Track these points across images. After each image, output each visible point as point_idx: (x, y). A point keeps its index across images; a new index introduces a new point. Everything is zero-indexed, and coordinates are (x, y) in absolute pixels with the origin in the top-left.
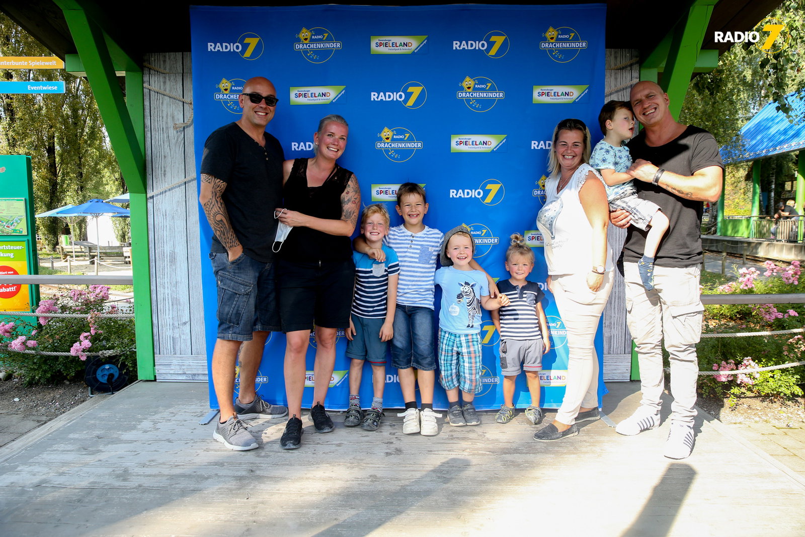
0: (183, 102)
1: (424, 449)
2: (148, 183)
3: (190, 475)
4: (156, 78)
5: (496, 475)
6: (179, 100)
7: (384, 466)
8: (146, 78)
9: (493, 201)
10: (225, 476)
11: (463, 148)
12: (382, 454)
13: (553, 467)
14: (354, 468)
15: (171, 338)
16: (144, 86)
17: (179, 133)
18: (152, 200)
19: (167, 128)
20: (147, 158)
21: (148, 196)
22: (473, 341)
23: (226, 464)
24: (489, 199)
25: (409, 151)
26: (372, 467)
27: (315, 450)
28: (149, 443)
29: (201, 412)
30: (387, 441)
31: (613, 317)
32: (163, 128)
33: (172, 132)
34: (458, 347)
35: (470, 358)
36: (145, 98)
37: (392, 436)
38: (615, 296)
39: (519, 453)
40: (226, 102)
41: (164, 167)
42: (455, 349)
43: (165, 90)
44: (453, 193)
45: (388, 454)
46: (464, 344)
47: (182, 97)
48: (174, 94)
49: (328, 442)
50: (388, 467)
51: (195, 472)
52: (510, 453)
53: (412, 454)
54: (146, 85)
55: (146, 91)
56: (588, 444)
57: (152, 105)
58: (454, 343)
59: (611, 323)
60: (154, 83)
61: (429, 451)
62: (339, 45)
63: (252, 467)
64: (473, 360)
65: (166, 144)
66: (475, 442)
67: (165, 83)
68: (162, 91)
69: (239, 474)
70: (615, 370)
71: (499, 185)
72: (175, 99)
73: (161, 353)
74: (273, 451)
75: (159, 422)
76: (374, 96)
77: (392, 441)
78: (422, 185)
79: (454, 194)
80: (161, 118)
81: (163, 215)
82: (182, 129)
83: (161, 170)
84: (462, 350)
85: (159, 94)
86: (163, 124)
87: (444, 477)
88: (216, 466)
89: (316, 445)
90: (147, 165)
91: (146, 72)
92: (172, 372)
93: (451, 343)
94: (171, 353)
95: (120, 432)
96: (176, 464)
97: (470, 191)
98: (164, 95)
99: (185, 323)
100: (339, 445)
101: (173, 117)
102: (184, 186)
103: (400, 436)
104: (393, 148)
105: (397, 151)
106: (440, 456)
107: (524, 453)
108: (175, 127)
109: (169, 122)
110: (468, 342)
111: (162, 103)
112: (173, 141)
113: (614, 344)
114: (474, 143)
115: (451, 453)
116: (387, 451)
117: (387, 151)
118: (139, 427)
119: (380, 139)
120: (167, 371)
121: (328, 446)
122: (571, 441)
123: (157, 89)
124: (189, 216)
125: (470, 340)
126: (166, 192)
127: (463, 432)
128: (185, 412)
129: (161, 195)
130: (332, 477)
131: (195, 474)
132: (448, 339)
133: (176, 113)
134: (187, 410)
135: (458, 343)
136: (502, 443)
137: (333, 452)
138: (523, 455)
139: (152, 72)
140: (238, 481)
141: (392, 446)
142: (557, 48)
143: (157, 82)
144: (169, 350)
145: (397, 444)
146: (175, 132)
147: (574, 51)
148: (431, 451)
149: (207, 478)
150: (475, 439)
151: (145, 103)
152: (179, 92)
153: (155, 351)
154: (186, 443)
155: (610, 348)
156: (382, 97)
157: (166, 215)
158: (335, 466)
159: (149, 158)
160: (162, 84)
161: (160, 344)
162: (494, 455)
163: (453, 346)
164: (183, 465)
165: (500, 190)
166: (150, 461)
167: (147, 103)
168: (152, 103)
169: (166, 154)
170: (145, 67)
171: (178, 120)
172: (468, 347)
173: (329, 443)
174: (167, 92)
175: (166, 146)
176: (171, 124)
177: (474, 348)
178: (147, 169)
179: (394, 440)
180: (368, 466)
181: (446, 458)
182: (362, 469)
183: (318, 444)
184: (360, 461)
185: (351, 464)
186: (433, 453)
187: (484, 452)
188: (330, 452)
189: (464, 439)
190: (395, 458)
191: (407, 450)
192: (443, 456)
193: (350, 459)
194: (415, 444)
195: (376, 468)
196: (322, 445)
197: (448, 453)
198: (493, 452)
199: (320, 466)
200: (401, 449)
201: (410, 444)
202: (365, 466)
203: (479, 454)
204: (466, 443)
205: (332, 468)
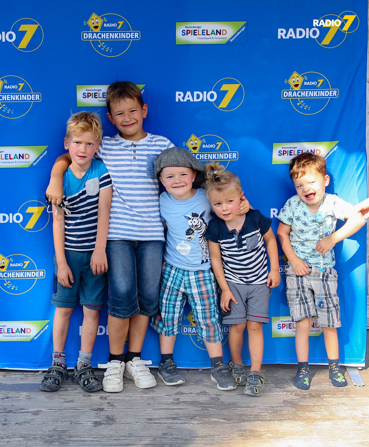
7: (92, 439)
9: (230, 106)
11: (191, 39)
12: (90, 424)
13: (304, 437)
14: (53, 442)
22: (205, 280)
24: (224, 104)
25: (124, 43)
26: (77, 441)
27: (6, 420)
30: (96, 407)
34: (185, 288)
35: (202, 300)
37: (103, 401)
39: (261, 420)
42: (182, 289)
44: (179, 96)
45: (96, 424)
46: (194, 284)
49: (22, 409)
50: (97, 441)
52: (250, 421)
53: (128, 424)
56: (347, 408)
58: (181, 282)
61: (148, 419)
64: (207, 302)
66: (206, 407)
71: (238, 85)
77: (103, 407)
78: (141, 86)
79: (181, 97)
84: (191, 291)
89: (8, 414)
93: (178, 282)
97: (200, 93)
100: (36, 413)
103: (112, 401)
104: (103, 39)
105: (109, 43)
106: (162, 425)
107: (267, 420)
110: (199, 281)
114: (205, 32)
115: (175, 421)
117: (96, 43)
119: (87, 28)
121: (22, 414)
122: (326, 404)
125: (202, 279)
127: (192, 395)
132: (175, 276)
135: (186, 282)
136: (240, 407)
138: (266, 423)
141: (102, 413)
145: (109, 411)
148: (151, 419)
150: (206, 404)
158: (30, 440)
162: (230, 423)
163: (180, 286)
165: (239, 90)
172: (199, 286)
173: (24, 410)
177: (206, 287)
179: (105, 406)
180: (72, 439)
181: (169, 428)
182: (64, 443)
183: (10, 411)
184: (61, 434)
185: (51, 436)
186: (154, 421)
187: (217, 420)
188: (25, 422)
189: (193, 403)
190: (106, 428)
191: (121, 419)
192: (166, 425)
193: (50, 431)
194: (131, 410)
195: (81, 441)
196: (15, 413)
197: (172, 421)
198: (228, 420)
199: (11, 440)
200: (114, 417)
201: (125, 410)
202: (67, 439)
203: (210, 423)
204: (195, 408)
205: (27, 443)
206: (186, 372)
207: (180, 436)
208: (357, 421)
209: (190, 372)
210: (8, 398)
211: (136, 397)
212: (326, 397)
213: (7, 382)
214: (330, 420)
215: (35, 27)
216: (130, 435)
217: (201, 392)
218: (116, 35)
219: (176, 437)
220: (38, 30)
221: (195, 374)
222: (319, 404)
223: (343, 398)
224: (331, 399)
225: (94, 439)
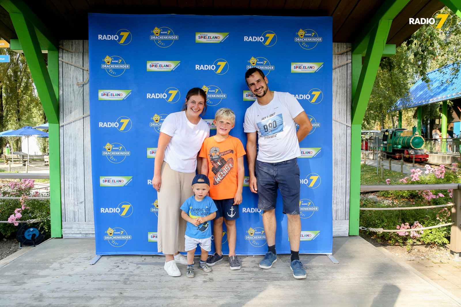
0: (83, 70)
1: (226, 279)
2: (60, 117)
3: (82, 297)
4: (67, 55)
5: (270, 294)
6: (80, 68)
7: (203, 289)
8: (60, 55)
10: (104, 297)
12: (201, 282)
13: (304, 288)
14: (184, 290)
15: (73, 212)
16: (59, 59)
17: (80, 88)
18: (62, 128)
19: (73, 85)
20: (60, 102)
21: (60, 125)
23: (105, 289)
25: (218, 100)
26: (195, 290)
27: (160, 280)
28: (57, 277)
29: (90, 257)
31: (338, 198)
32: (70, 85)
33: (76, 87)
36: (59, 67)
38: (339, 186)
39: (283, 280)
40: (108, 70)
41: (71, 108)
43: (72, 62)
45: (205, 282)
47: (82, 67)
48: (77, 65)
50: (205, 290)
51: (85, 295)
52: (278, 280)
53: (220, 282)
54: (60, 59)
55: (60, 62)
56: (324, 274)
57: (64, 71)
59: (337, 202)
60: (65, 58)
61: (229, 279)
62: (177, 37)
63: (121, 290)
65: (72, 94)
66: (257, 274)
67: (72, 58)
68: (70, 63)
69: (113, 295)
70: (340, 229)
72: (78, 67)
73: (66, 221)
74: (134, 281)
75: (63, 264)
76: (197, 67)
80: (69, 79)
81: (69, 137)
82: (82, 85)
83: (69, 110)
85: (68, 65)
86: (70, 82)
87: (239, 296)
88: (99, 291)
89: (161, 277)
90: (60, 106)
91: (61, 51)
92: (73, 232)
94: (72, 220)
95: (38, 271)
96: (74, 290)
98: (71, 65)
99: (82, 203)
101: (77, 79)
102: (83, 119)
104: (208, 97)
105: (211, 99)
106: (236, 282)
107: (286, 280)
108: (78, 84)
109: (74, 81)
111: (70, 70)
112: (76, 93)
113: (339, 214)
115: (242, 280)
116: (204, 280)
118: (51, 267)
120: (70, 232)
122: (314, 272)
123: (67, 62)
124: (85, 138)
126: (71, 123)
127: (250, 268)
128: (81, 257)
129: (68, 125)
130: (170, 296)
131: (85, 296)
133: (78, 76)
134: (81, 256)
136: (273, 274)
137: (171, 281)
139: (64, 51)
140: (112, 300)
141: (207, 276)
142: (305, 41)
143: (67, 57)
144: (71, 219)
145: (210, 275)
146: (78, 87)
147: (314, 43)
148: (231, 280)
149: (93, 299)
150: (257, 272)
151: (59, 69)
152: (81, 63)
153: (62, 220)
154: (80, 277)
155: (337, 216)
156: (202, 67)
157: (71, 137)
158: (173, 289)
159: (61, 103)
160: (70, 58)
161: (66, 215)
162: (269, 282)
164: (78, 290)
166: (57, 288)
167: (61, 70)
168: (64, 69)
169: (72, 100)
170: (60, 48)
171: (80, 80)
174: (73, 63)
175: (72, 96)
176: (75, 83)
178: (60, 109)
180: (193, 289)
181: (239, 283)
182: (189, 291)
183: (162, 276)
184: (188, 286)
185: (182, 288)
186: (232, 280)
187: (262, 280)
188: (170, 281)
189: (250, 272)
190: (209, 284)
191: (216, 279)
192: (238, 282)
193: (182, 285)
194: (221, 275)
195: (197, 290)
196: (165, 276)
197: (241, 280)
198: (268, 280)
199: (163, 289)
200: (213, 278)
201: (218, 275)
202: (191, 289)
203: (259, 281)
204: (252, 274)
205: (171, 291)
206: (247, 257)
207: (245, 288)
208: (329, 281)
209: (249, 257)
210: (161, 269)
211: (223, 269)
212: (314, 269)
213: (160, 261)
214: (316, 280)
215: (176, 92)
216: (221, 287)
217: (254, 267)
218: (215, 96)
219: (243, 288)
220: (178, 93)
221: (251, 258)
222: (311, 272)
223: (322, 270)
224: (317, 270)
225: (204, 289)
